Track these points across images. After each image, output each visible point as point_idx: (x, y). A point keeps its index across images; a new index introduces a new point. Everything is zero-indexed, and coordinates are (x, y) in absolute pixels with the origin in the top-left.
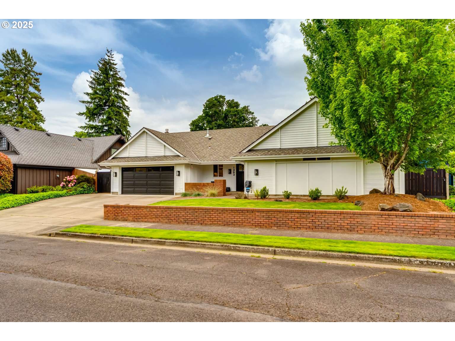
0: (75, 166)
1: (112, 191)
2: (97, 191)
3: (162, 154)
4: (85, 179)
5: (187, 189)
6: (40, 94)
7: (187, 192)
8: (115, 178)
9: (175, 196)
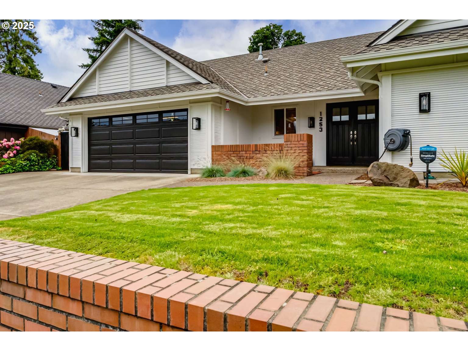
0: (30, 124)
1: (70, 166)
2: (61, 167)
3: (163, 83)
4: (36, 143)
5: (216, 160)
6: (37, 43)
7: (216, 167)
8: (75, 138)
9: (189, 176)
